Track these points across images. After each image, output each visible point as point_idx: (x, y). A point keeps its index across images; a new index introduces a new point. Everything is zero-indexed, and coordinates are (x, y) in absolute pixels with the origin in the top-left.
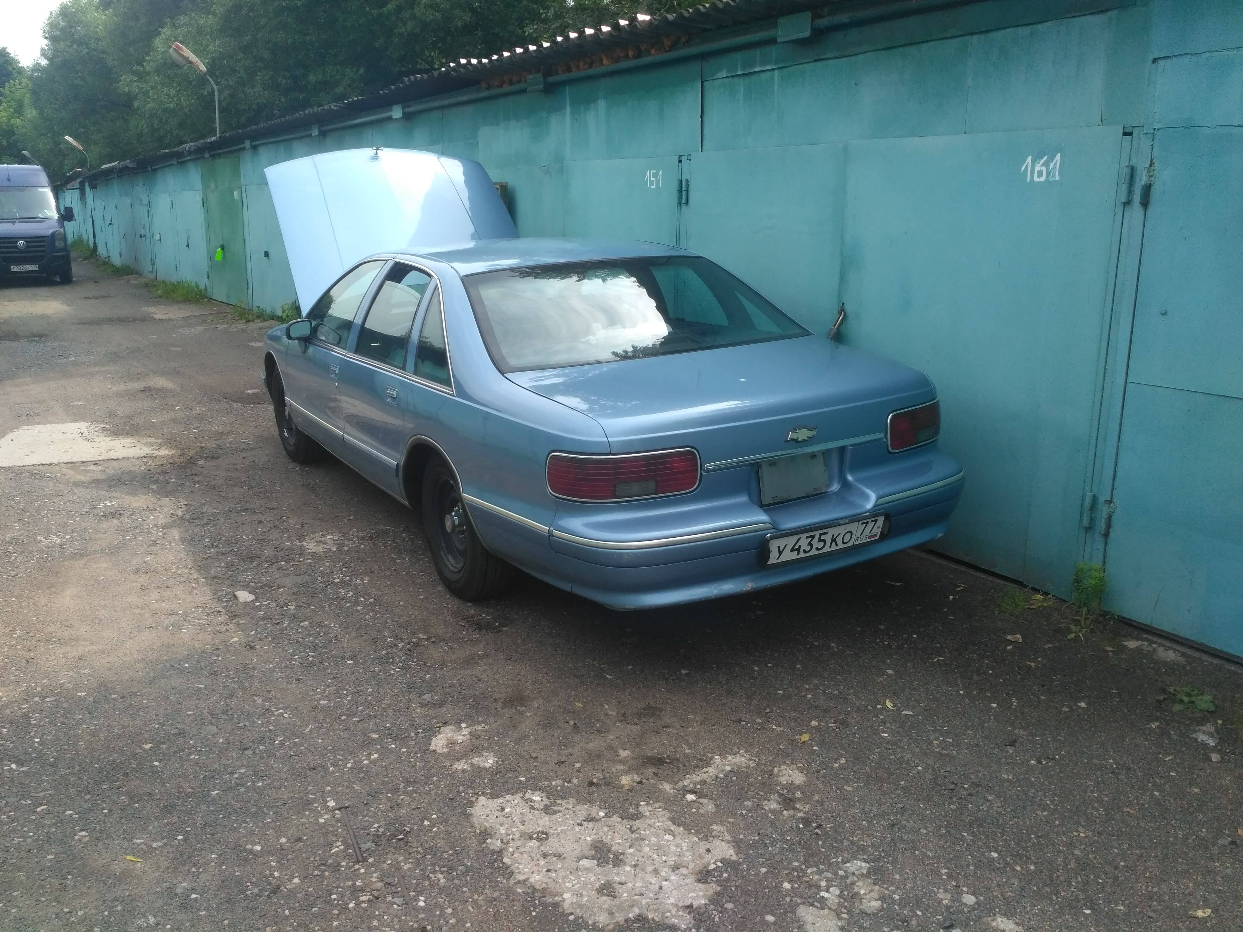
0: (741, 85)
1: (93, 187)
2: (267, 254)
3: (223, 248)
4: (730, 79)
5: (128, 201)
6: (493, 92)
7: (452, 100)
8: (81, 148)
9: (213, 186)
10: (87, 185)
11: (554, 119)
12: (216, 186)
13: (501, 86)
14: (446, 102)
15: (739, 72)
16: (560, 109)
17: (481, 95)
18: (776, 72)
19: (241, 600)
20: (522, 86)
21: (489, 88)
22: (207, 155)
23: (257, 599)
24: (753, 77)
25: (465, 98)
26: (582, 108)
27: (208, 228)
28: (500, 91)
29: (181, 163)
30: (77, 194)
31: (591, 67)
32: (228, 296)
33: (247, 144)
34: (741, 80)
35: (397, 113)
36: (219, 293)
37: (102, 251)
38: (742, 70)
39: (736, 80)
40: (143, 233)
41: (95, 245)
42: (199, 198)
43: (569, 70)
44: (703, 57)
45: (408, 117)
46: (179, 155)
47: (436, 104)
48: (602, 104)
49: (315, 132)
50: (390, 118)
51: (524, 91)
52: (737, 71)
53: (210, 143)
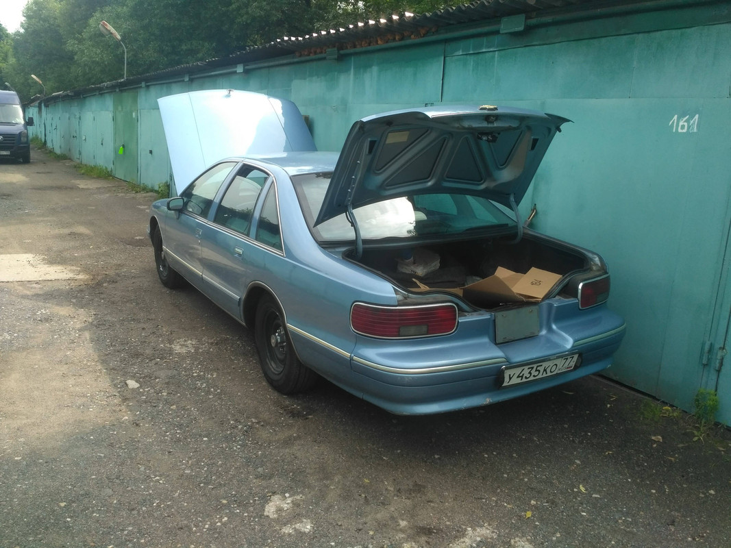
0: (471, 61)
1: (47, 106)
2: (151, 152)
3: (124, 146)
4: (465, 56)
5: (67, 115)
6: (303, 59)
7: (277, 63)
8: (41, 82)
9: (120, 108)
10: (43, 104)
11: (342, 78)
12: (122, 109)
13: (309, 55)
14: (271, 64)
15: (472, 52)
16: (348, 70)
17: (296, 60)
18: (497, 53)
19: (130, 387)
20: (323, 55)
21: (300, 56)
22: (117, 90)
23: (141, 387)
24: (481, 56)
25: (285, 62)
26: (362, 70)
27: (115, 134)
28: (308, 58)
29: (101, 94)
30: (36, 110)
31: (369, 45)
32: (125, 176)
33: (143, 84)
34: (472, 57)
35: (240, 69)
36: (120, 174)
37: (49, 144)
38: (473, 50)
39: (468, 56)
40: (75, 135)
41: (45, 141)
42: (111, 116)
43: (355, 47)
44: (446, 41)
45: (246, 72)
46: (100, 89)
47: (266, 64)
48: (375, 69)
49: (187, 79)
50: (235, 72)
51: (324, 59)
52: (469, 51)
53: (120, 83)
